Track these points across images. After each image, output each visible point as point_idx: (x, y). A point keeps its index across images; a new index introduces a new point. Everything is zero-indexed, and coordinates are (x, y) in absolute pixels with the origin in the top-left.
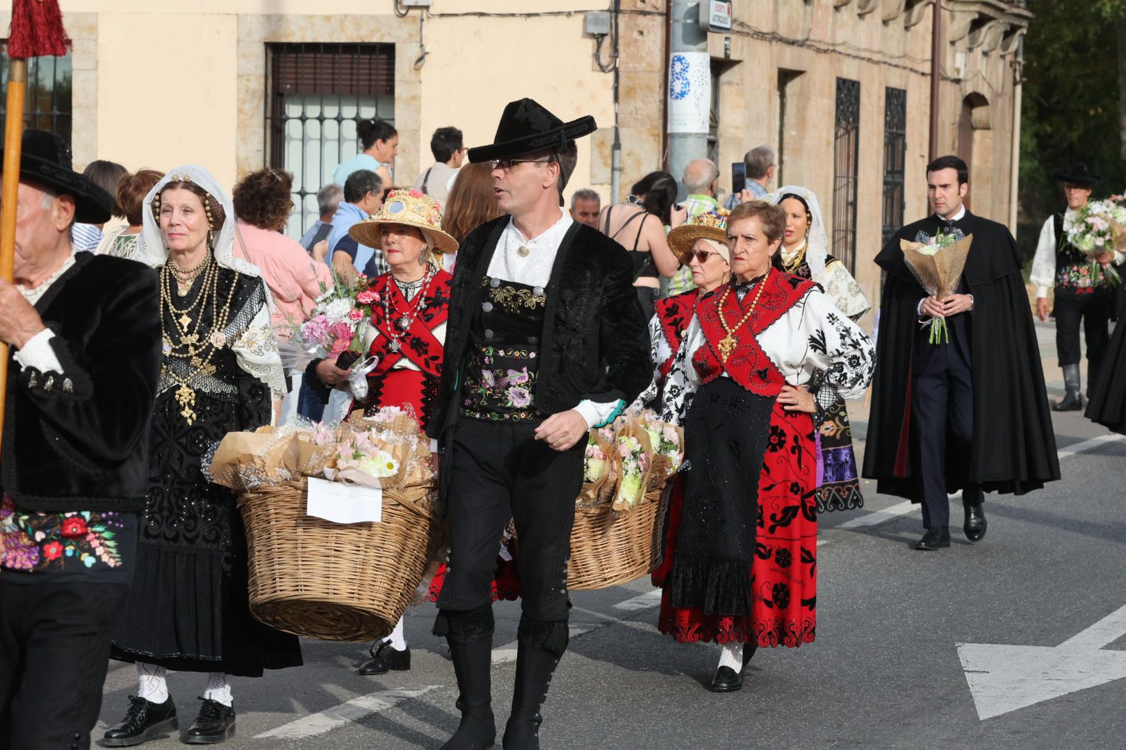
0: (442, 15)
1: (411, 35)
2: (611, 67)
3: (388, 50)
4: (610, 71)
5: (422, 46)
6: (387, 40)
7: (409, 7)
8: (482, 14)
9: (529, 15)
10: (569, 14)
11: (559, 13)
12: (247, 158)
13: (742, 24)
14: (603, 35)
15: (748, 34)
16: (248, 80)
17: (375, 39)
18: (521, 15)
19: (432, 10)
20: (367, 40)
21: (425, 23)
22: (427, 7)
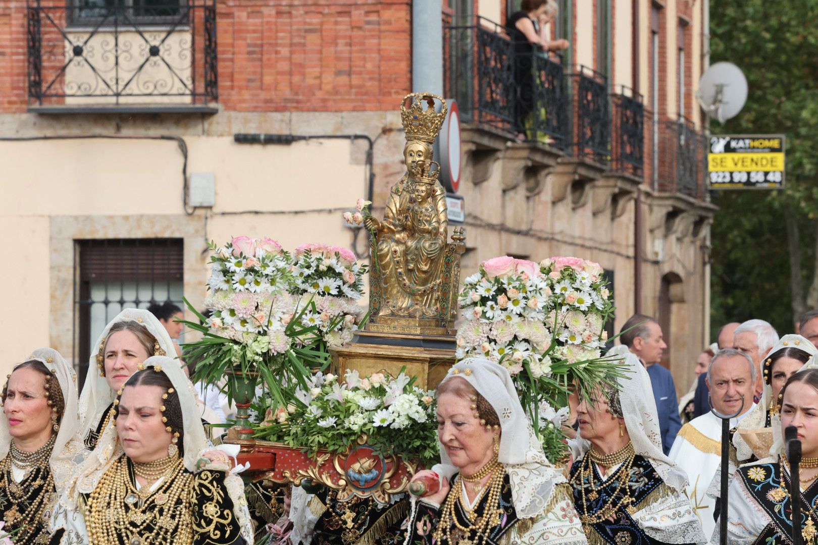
0: (223, 214)
1: (197, 231)
2: (366, 255)
3: (178, 243)
4: (365, 258)
5: (206, 240)
6: (177, 235)
7: (195, 208)
8: (256, 213)
9: (296, 213)
10: (330, 211)
11: (320, 211)
12: (58, 337)
13: (475, 218)
14: (358, 229)
15: (480, 226)
16: (59, 271)
17: (167, 235)
18: (290, 213)
19: (215, 210)
20: (160, 235)
21: (209, 221)
22: (210, 208)
